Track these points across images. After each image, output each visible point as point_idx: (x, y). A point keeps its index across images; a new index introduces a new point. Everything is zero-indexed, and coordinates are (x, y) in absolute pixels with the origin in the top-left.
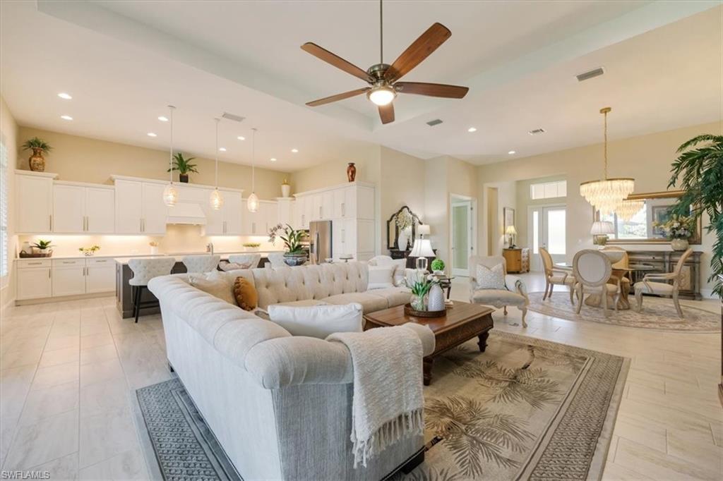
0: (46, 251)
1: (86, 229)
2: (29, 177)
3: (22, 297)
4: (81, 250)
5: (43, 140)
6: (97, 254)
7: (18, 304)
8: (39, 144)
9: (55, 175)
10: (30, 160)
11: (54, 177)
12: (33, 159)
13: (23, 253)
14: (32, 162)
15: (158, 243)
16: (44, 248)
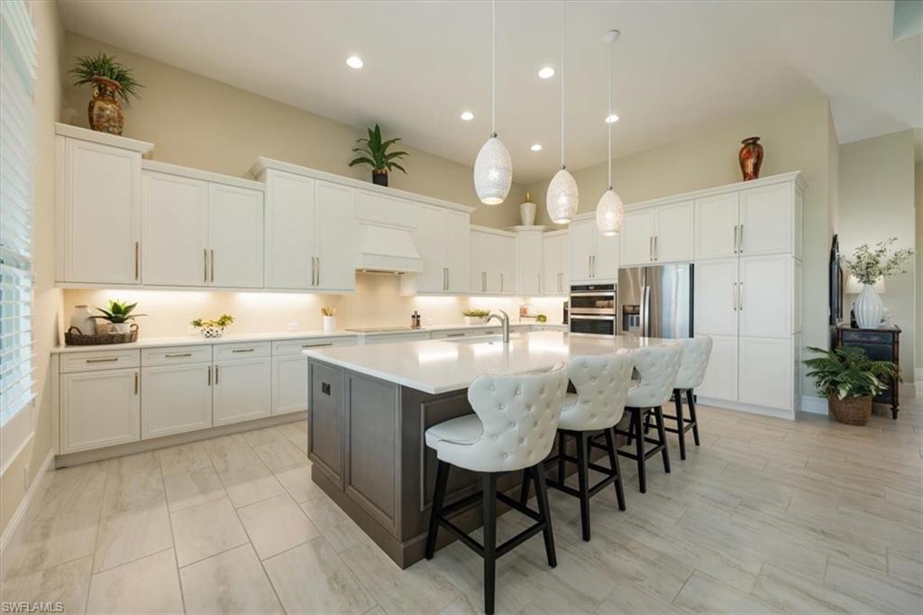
0: (125, 328)
1: (208, 277)
2: (91, 147)
3: (71, 447)
4: (198, 324)
5: (119, 63)
6: (230, 334)
7: (61, 464)
8: (111, 70)
9: (147, 146)
10: (91, 108)
11: (145, 151)
12: (99, 104)
13: (74, 332)
14: (96, 111)
15: (334, 311)
16: (122, 321)
